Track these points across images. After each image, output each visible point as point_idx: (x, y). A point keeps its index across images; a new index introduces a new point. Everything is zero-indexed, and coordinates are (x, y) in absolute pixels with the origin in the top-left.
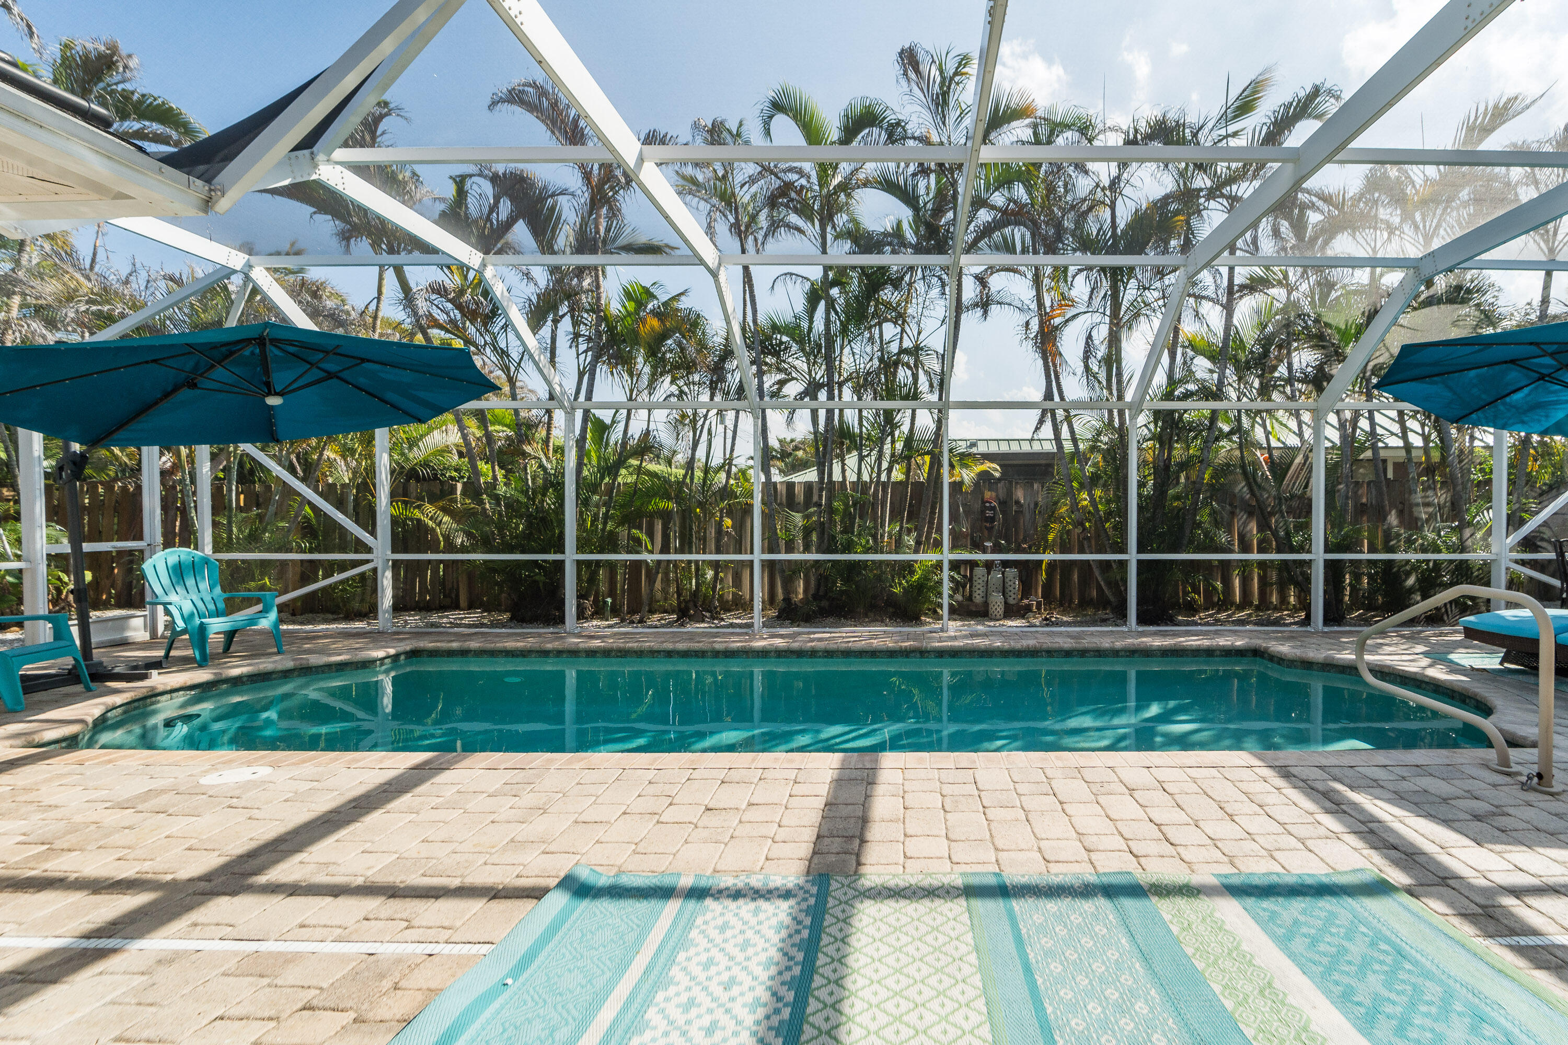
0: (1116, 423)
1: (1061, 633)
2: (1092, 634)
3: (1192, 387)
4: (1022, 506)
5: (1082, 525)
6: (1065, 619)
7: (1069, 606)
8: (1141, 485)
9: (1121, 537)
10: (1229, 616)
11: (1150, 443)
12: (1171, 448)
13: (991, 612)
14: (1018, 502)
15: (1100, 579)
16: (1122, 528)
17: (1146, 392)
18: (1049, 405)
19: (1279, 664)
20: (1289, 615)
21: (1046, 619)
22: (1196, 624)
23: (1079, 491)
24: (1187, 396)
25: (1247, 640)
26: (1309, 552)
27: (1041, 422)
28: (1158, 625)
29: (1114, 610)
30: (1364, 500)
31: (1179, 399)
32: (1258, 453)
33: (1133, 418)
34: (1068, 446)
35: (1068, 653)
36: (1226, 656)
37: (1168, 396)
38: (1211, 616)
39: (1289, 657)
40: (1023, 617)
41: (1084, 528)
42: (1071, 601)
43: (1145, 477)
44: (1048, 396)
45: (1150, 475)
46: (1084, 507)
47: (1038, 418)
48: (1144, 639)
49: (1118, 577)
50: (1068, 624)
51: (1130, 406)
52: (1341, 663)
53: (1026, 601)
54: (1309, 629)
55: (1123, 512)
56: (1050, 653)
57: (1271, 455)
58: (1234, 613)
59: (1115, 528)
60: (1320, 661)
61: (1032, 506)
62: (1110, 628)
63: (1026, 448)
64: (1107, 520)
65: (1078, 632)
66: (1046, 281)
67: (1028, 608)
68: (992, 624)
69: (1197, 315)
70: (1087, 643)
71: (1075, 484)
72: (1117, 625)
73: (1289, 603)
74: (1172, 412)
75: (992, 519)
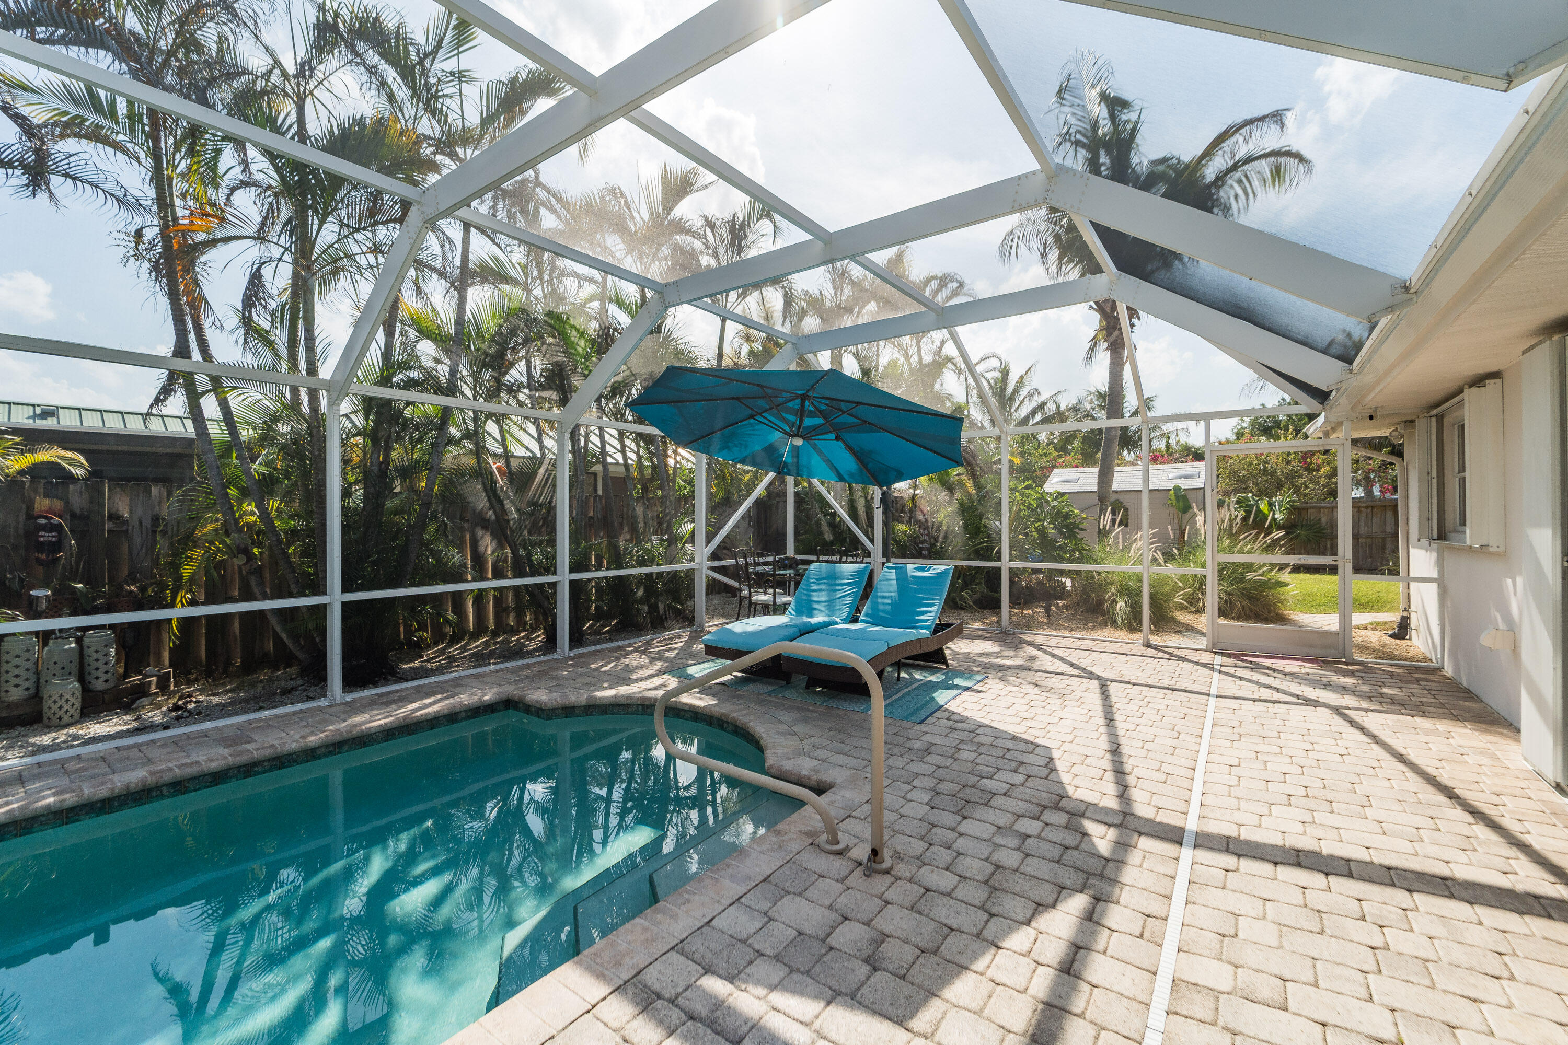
0: (305, 409)
1: (205, 734)
2: (268, 725)
3: (414, 374)
4: (125, 522)
5: (246, 551)
6: (216, 700)
7: (225, 671)
8: (346, 493)
9: (315, 566)
10: (464, 649)
11: (360, 440)
12: (388, 449)
13: (47, 713)
14: (115, 517)
15: (278, 629)
16: (317, 552)
17: (352, 373)
18: (181, 365)
19: (538, 716)
20: (527, 638)
21: (176, 708)
22: (426, 673)
23: (240, 502)
24: (410, 384)
25: (495, 690)
26: (554, 573)
27: (166, 391)
28: (375, 684)
29: (303, 672)
30: (591, 514)
31: (398, 386)
32: (490, 461)
33: (334, 402)
34: (216, 431)
35: (218, 778)
36: (473, 717)
37: (385, 381)
38: (442, 652)
39: (550, 706)
40: (127, 708)
41: (250, 557)
42: (228, 663)
43: (350, 485)
44: (181, 351)
45: (357, 482)
46: (250, 526)
47: (160, 384)
48: (357, 719)
49: (311, 625)
50: (222, 711)
51: (329, 386)
52: (603, 702)
53: (135, 679)
54: (555, 656)
55: (319, 533)
56: (179, 786)
57: (508, 464)
58: (468, 644)
59: (304, 554)
60: (583, 704)
61: (147, 522)
62: (299, 706)
63: (135, 426)
64: (289, 545)
65: (239, 727)
66: (178, 186)
67: (141, 691)
68: (46, 739)
69: (419, 290)
70: (254, 750)
71: (232, 492)
72: (309, 699)
73: (526, 623)
74: (388, 402)
75: (57, 546)
